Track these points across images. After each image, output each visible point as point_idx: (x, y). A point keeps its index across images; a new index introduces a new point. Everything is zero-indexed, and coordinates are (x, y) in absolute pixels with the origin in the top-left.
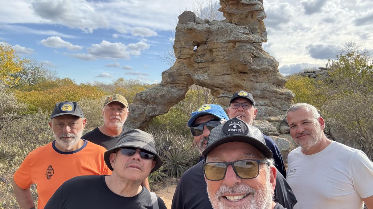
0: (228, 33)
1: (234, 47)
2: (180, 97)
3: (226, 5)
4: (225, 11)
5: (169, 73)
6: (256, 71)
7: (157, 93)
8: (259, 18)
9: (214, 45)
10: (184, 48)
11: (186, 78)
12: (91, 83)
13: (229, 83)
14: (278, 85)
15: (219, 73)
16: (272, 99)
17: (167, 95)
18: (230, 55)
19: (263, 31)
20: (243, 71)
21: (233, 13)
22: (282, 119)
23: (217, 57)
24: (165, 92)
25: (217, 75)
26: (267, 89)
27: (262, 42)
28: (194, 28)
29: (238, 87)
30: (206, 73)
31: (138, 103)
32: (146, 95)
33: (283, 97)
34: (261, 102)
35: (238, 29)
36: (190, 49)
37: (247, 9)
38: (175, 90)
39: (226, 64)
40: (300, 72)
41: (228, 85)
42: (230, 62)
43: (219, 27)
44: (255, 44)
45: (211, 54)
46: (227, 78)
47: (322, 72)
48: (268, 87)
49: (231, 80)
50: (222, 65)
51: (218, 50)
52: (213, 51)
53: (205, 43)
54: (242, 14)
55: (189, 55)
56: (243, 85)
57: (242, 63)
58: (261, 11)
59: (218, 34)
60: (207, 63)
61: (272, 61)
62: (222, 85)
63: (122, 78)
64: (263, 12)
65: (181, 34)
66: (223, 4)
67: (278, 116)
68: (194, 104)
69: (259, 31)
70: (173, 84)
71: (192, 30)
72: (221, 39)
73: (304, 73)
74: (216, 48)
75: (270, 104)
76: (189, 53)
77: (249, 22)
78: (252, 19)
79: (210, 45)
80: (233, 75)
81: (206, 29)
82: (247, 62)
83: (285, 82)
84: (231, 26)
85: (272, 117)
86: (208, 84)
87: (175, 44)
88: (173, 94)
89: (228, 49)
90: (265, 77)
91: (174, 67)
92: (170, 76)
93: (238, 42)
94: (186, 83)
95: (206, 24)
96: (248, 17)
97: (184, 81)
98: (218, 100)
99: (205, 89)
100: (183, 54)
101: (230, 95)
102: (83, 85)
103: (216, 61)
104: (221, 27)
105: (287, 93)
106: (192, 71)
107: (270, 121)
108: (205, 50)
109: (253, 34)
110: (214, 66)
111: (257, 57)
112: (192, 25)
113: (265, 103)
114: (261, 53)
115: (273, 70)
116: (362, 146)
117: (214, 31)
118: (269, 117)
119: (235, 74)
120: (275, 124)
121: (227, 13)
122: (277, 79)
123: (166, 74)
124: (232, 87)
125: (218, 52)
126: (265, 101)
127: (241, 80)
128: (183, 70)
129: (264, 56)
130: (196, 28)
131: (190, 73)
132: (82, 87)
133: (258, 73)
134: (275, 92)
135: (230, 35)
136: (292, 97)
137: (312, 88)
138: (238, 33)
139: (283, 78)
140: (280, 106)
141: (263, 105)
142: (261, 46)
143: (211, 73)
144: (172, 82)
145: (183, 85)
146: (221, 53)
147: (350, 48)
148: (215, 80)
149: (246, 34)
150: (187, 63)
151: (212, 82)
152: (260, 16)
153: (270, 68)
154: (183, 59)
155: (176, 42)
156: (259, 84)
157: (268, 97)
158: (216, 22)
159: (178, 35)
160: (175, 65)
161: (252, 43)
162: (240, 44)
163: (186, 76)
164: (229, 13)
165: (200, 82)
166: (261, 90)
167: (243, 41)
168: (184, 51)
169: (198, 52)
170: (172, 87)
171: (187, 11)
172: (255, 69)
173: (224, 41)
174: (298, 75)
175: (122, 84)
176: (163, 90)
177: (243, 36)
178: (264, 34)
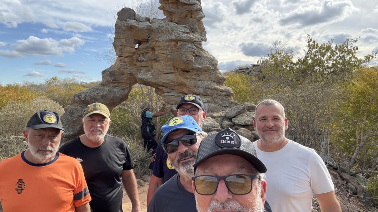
0: (169, 31)
1: (176, 46)
2: (124, 97)
3: (166, 3)
4: (165, 9)
5: (110, 72)
6: (198, 70)
7: (98, 93)
8: (198, 17)
9: (156, 43)
10: (125, 46)
11: (129, 77)
12: (19, 83)
13: (173, 81)
14: (218, 82)
15: (163, 71)
16: (214, 96)
17: (110, 96)
18: (172, 54)
19: (202, 31)
20: (186, 70)
21: (173, 12)
22: (223, 115)
23: (160, 56)
24: (106, 92)
25: (161, 74)
26: (209, 87)
27: (202, 41)
28: (135, 26)
29: (182, 85)
30: (149, 71)
31: (76, 104)
32: (85, 96)
33: (224, 93)
34: (204, 99)
35: (179, 28)
36: (131, 47)
37: (186, 8)
38: (118, 90)
39: (169, 63)
40: (235, 69)
41: (172, 84)
42: (173, 61)
43: (160, 25)
44: (196, 43)
45: (154, 53)
46: (171, 77)
47: (254, 69)
48: (210, 85)
49: (175, 79)
50: (165, 63)
51: (161, 49)
52: (156, 49)
53: (147, 41)
54: (182, 13)
55: (131, 53)
56: (186, 83)
57: (184, 62)
58: (200, 11)
59: (159, 33)
60: (150, 62)
61: (212, 60)
62: (166, 84)
63: (55, 78)
64: (201, 12)
65: (121, 31)
66: (163, 2)
67: (220, 112)
68: (138, 103)
69: (199, 30)
70: (115, 83)
71: (133, 27)
72: (163, 38)
73: (239, 69)
74: (158, 47)
75: (212, 101)
76: (130, 51)
77: (189, 21)
78: (191, 18)
79: (152, 44)
80: (177, 73)
81: (147, 27)
82: (189, 61)
83: (224, 80)
84: (172, 25)
85: (214, 113)
86: (152, 83)
87: (115, 41)
88: (116, 94)
89: (171, 47)
90: (207, 75)
91: (115, 66)
92: (111, 75)
93: (180, 41)
94: (129, 82)
95: (147, 22)
96: (188, 16)
97: (126, 80)
98: (163, 99)
99: (149, 87)
100: (124, 52)
101: (175, 94)
102: (9, 86)
103: (159, 59)
104: (162, 25)
105: (226, 90)
106: (135, 70)
107: (212, 117)
108: (147, 48)
109: (193, 33)
110: (158, 65)
111: (198, 56)
112: (132, 22)
113: (208, 101)
114: (201, 52)
115: (213, 69)
116: (294, 136)
117: (155, 29)
118: (212, 114)
119: (178, 73)
120: (217, 119)
121: (167, 11)
122: (217, 77)
123: (107, 73)
124: (176, 85)
125: (160, 50)
126: (207, 99)
127: (185, 79)
128: (125, 69)
129: (204, 55)
130: (136, 25)
131: (132, 71)
132: (9, 88)
133: (200, 71)
134: (216, 89)
135: (171, 34)
136: (231, 93)
137: (248, 84)
138: (180, 32)
139: (222, 76)
140: (221, 103)
141: (206, 103)
142: (201, 45)
143: (155, 71)
144: (114, 82)
145: (125, 84)
146: (163, 51)
147: (277, 46)
148: (159, 78)
149: (187, 33)
150: (129, 61)
151: (156, 80)
152: (199, 16)
153: (210, 66)
154: (125, 57)
155: (116, 40)
156: (201, 82)
157: (210, 94)
158: (157, 20)
159: (118, 32)
160: (116, 63)
161: (193, 42)
162: (182, 43)
163: (128, 75)
164: (169, 12)
165: (144, 81)
166: (204, 88)
167: (184, 40)
168: (126, 49)
169: (140, 50)
170: (114, 87)
171: (126, 8)
172: (197, 68)
173: (166, 39)
174: (234, 72)
175: (55, 83)
176: (104, 90)
177: (184, 36)
178: (203, 33)
